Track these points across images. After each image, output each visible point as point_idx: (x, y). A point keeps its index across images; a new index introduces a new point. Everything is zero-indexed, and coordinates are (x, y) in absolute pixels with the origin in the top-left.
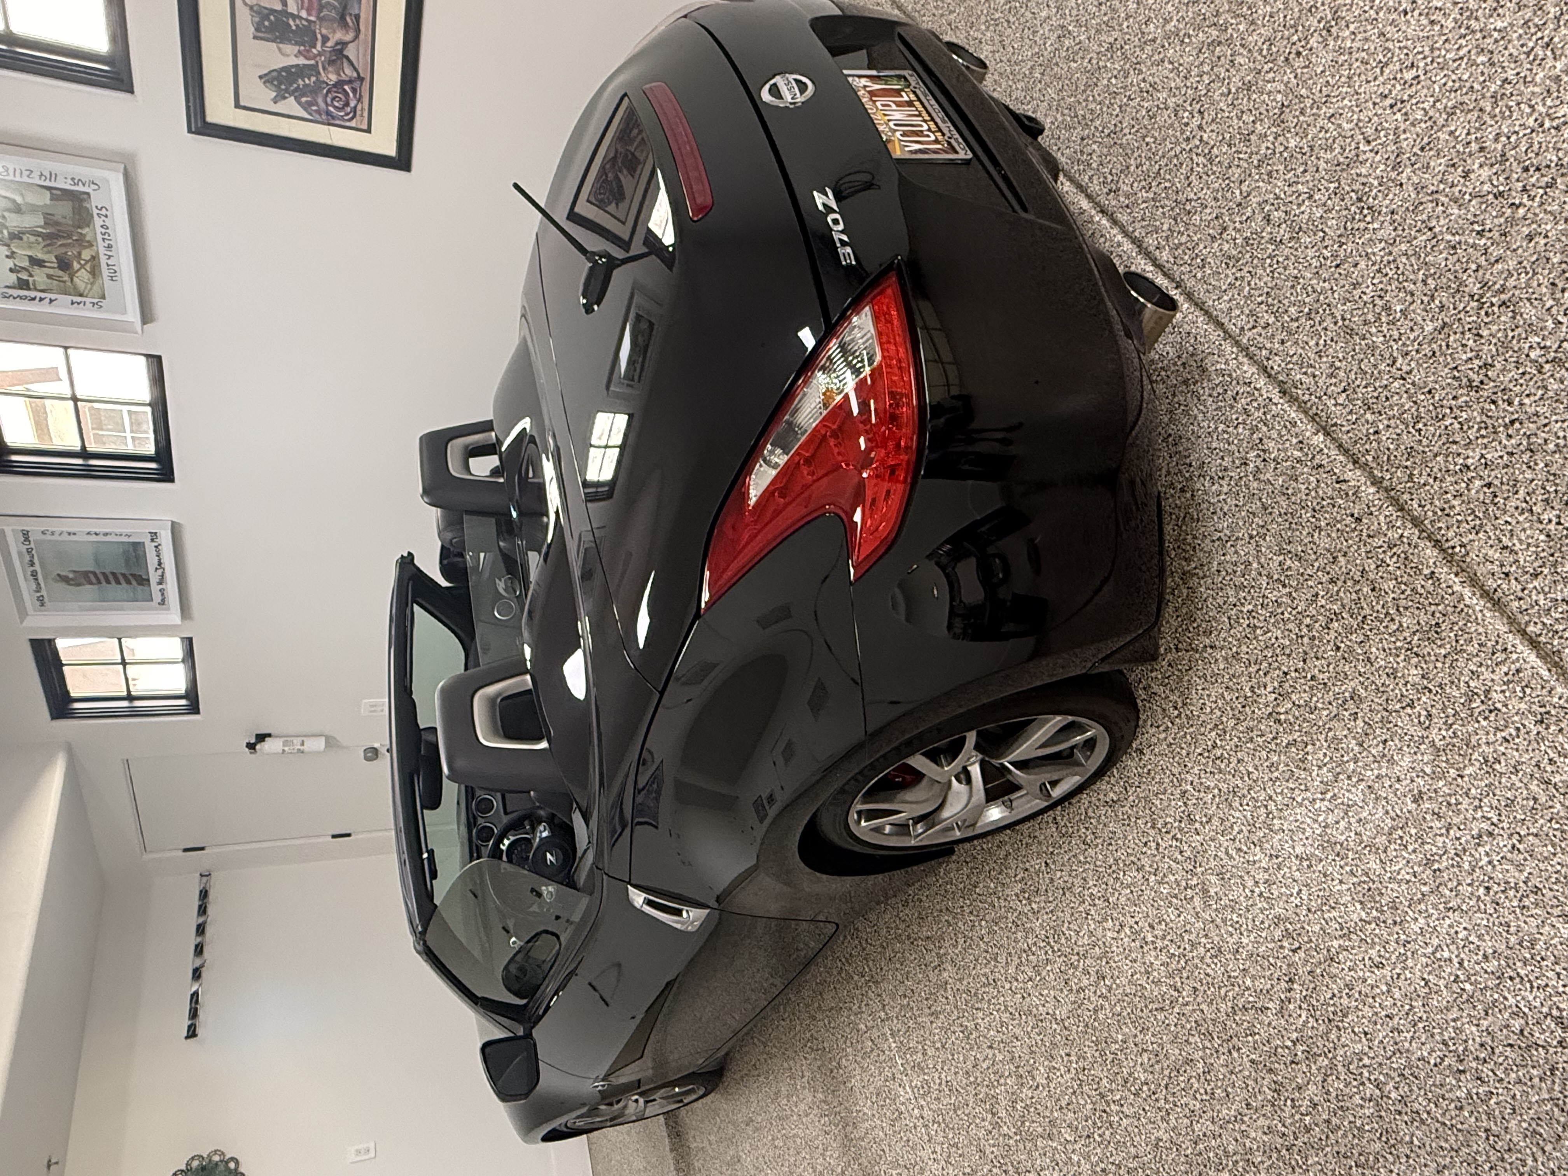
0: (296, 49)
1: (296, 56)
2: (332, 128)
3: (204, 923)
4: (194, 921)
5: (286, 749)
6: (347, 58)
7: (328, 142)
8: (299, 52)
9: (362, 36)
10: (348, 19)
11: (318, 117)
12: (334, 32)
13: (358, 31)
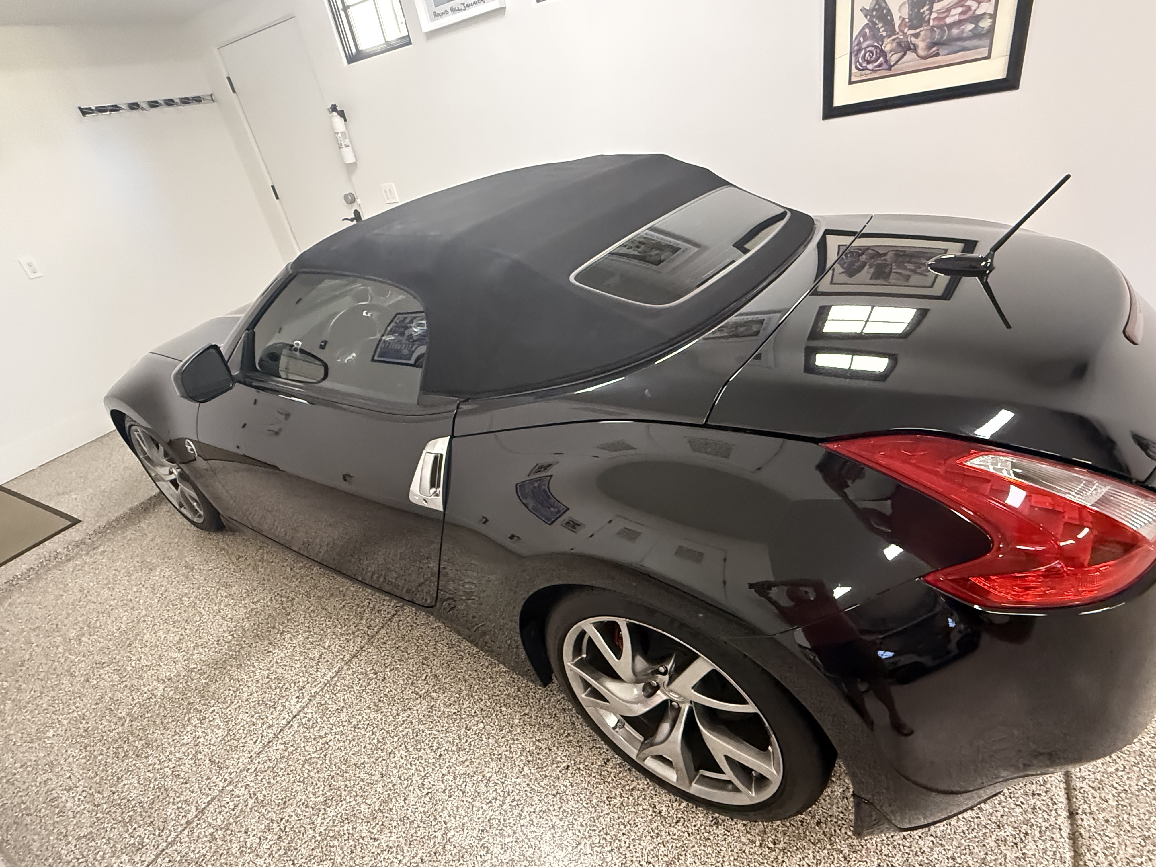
0: (906, 16)
1: (900, 17)
2: (848, 55)
3: (177, 104)
4: (176, 96)
5: (340, 135)
6: (905, 54)
7: (837, 56)
8: (904, 19)
9: (923, 61)
10: (935, 49)
11: (855, 44)
12: (923, 40)
13: (925, 58)
